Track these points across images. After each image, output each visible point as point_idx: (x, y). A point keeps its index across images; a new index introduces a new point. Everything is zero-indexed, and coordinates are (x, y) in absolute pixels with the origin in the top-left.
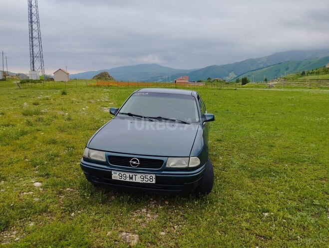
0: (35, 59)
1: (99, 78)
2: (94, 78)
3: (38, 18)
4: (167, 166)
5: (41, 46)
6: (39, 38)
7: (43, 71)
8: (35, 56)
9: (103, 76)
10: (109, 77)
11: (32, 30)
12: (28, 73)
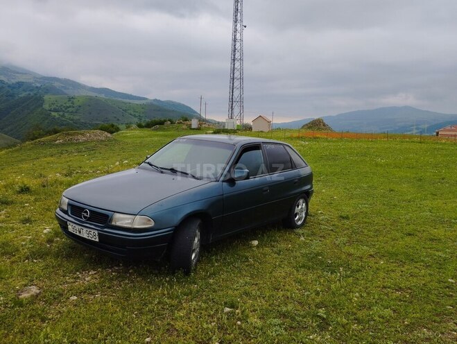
0: (234, 104)
1: (309, 128)
2: (303, 127)
3: (242, 54)
4: (113, 223)
5: (241, 88)
6: (241, 79)
7: (241, 118)
8: (234, 99)
9: (316, 125)
10: (324, 125)
11: (233, 69)
12: (224, 121)
